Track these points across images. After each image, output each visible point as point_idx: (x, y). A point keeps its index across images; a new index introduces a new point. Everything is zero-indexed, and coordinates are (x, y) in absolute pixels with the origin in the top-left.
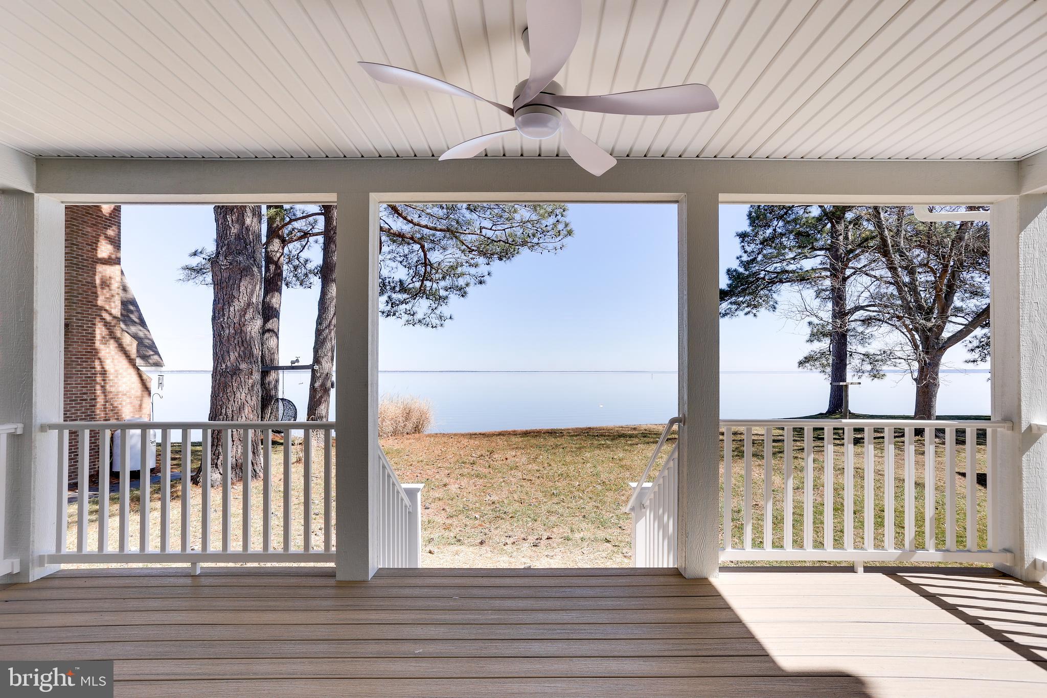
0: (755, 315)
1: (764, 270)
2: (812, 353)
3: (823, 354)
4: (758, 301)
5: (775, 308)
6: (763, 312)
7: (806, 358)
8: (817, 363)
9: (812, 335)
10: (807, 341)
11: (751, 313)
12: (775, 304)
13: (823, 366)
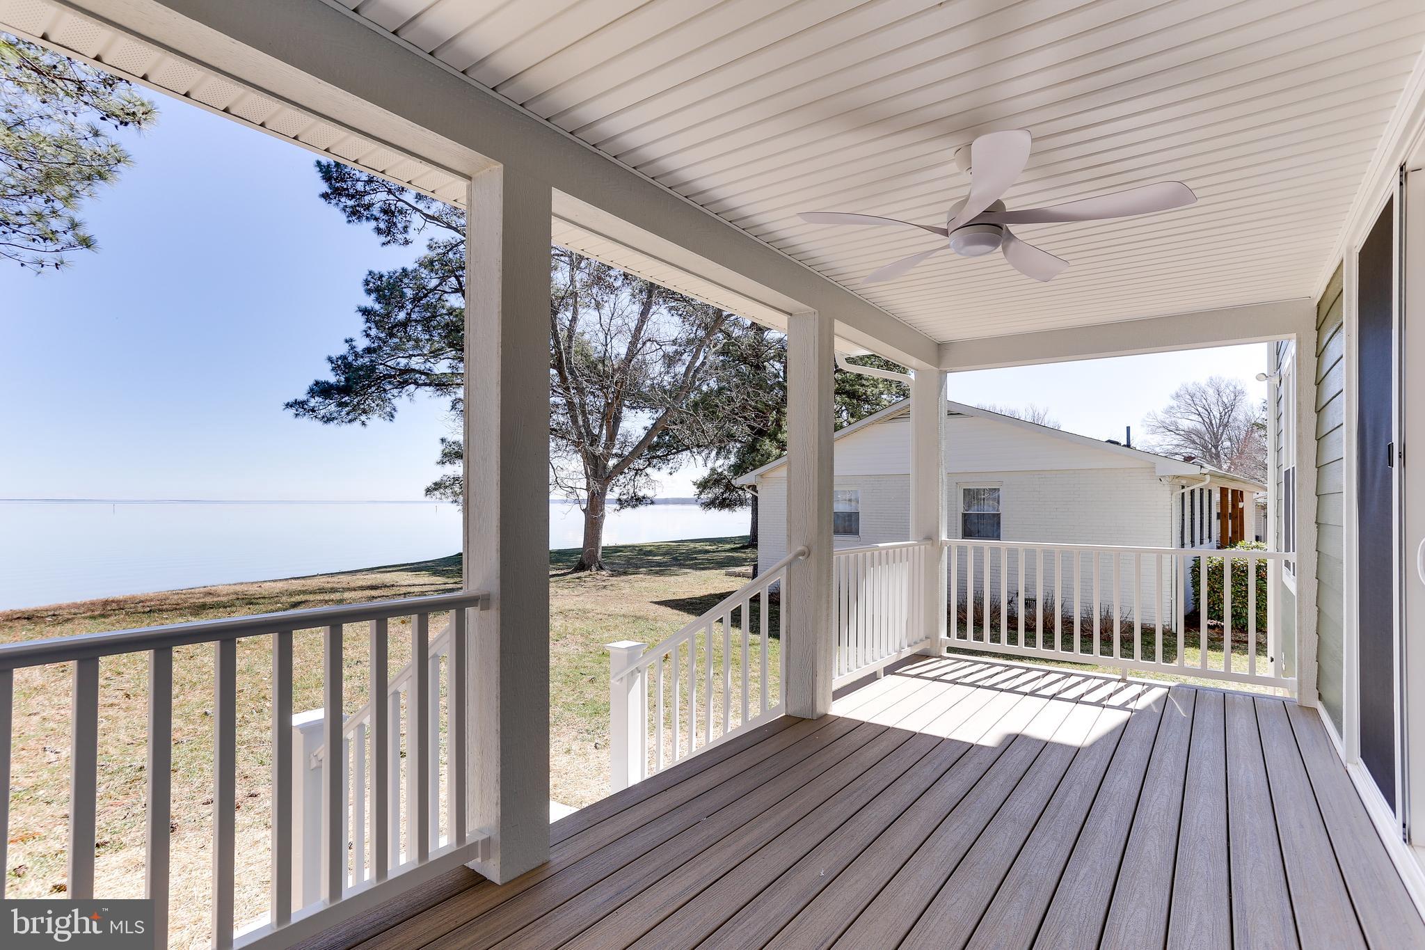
0: (363, 423)
1: (384, 364)
2: (445, 478)
3: (456, 479)
4: (368, 405)
5: (392, 416)
6: (375, 421)
7: (435, 484)
8: (449, 491)
9: (445, 455)
10: (438, 463)
11: (358, 420)
12: (393, 411)
13: (455, 494)
